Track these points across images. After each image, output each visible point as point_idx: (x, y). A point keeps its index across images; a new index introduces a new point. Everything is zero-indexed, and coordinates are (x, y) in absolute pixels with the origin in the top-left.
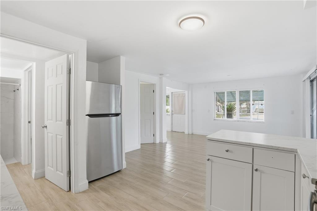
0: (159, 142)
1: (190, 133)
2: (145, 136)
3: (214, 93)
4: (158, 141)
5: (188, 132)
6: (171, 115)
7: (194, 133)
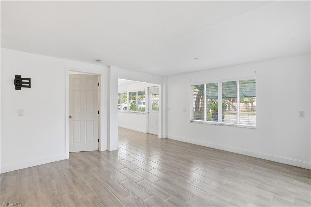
0: (106, 150)
1: (164, 137)
2: (87, 141)
3: (191, 87)
4: (103, 148)
5: (162, 136)
6: (147, 114)
7: (169, 138)
